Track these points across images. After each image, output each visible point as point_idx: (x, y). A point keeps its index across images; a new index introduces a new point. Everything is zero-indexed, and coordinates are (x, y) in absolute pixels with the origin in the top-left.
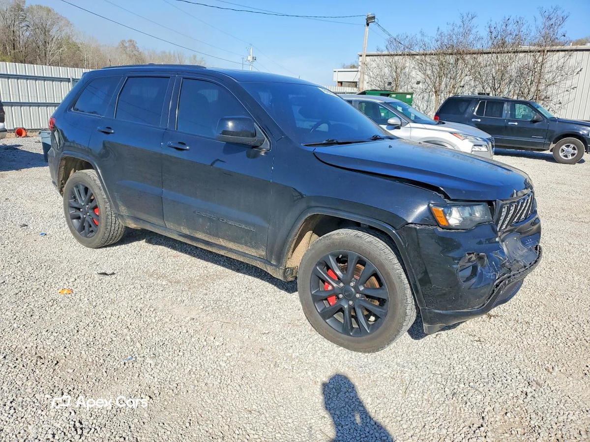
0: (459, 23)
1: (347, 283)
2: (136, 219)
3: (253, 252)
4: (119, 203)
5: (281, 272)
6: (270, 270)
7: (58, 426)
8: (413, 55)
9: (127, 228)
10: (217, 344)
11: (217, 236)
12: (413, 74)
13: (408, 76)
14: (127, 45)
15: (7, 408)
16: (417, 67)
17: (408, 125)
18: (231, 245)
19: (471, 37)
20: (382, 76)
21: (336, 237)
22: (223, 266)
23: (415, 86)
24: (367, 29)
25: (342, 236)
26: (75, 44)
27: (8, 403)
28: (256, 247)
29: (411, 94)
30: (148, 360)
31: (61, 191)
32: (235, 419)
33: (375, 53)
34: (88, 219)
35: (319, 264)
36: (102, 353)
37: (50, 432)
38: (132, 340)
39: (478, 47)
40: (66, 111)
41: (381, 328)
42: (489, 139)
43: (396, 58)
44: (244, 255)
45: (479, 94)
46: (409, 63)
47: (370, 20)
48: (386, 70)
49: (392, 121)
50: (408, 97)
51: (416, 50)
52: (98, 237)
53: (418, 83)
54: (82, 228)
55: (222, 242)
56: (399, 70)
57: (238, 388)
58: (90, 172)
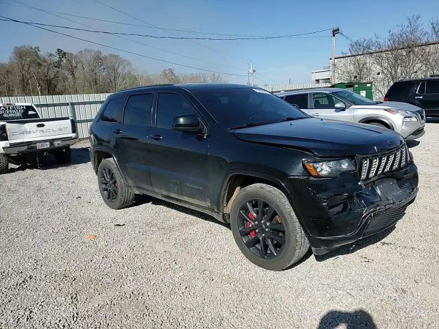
0: (407, 24)
1: (260, 222)
2: (139, 188)
3: (203, 204)
4: (128, 178)
5: (221, 216)
6: (215, 215)
7: (64, 316)
8: (371, 53)
9: (135, 195)
10: (177, 267)
11: (182, 195)
12: (373, 68)
13: (369, 70)
14: (167, 72)
15: (38, 305)
16: (375, 62)
17: (351, 107)
18: (191, 200)
19: (418, 34)
20: (348, 72)
21: (249, 189)
22: (196, 216)
23: (376, 76)
24: (334, 38)
25: (253, 188)
26: (134, 76)
27: (40, 303)
28: (205, 201)
29: (371, 83)
30: (129, 278)
31: (97, 173)
32: (173, 313)
33: (340, 56)
34: (112, 190)
35: (242, 209)
36: (102, 273)
37: (59, 319)
38: (123, 265)
39: (424, 40)
40: (97, 122)
41: (283, 252)
42: (419, 112)
43: (358, 57)
44: (199, 206)
45: (431, 76)
46: (369, 60)
47: (335, 32)
48: (352, 68)
49: (337, 105)
50: (369, 85)
51: (373, 49)
52: (118, 202)
53: (378, 74)
54: (109, 197)
55: (185, 199)
56: (361, 66)
57: (181, 295)
58: (111, 159)
